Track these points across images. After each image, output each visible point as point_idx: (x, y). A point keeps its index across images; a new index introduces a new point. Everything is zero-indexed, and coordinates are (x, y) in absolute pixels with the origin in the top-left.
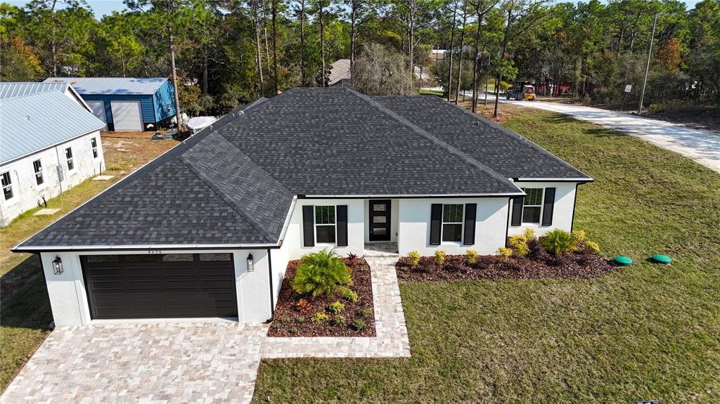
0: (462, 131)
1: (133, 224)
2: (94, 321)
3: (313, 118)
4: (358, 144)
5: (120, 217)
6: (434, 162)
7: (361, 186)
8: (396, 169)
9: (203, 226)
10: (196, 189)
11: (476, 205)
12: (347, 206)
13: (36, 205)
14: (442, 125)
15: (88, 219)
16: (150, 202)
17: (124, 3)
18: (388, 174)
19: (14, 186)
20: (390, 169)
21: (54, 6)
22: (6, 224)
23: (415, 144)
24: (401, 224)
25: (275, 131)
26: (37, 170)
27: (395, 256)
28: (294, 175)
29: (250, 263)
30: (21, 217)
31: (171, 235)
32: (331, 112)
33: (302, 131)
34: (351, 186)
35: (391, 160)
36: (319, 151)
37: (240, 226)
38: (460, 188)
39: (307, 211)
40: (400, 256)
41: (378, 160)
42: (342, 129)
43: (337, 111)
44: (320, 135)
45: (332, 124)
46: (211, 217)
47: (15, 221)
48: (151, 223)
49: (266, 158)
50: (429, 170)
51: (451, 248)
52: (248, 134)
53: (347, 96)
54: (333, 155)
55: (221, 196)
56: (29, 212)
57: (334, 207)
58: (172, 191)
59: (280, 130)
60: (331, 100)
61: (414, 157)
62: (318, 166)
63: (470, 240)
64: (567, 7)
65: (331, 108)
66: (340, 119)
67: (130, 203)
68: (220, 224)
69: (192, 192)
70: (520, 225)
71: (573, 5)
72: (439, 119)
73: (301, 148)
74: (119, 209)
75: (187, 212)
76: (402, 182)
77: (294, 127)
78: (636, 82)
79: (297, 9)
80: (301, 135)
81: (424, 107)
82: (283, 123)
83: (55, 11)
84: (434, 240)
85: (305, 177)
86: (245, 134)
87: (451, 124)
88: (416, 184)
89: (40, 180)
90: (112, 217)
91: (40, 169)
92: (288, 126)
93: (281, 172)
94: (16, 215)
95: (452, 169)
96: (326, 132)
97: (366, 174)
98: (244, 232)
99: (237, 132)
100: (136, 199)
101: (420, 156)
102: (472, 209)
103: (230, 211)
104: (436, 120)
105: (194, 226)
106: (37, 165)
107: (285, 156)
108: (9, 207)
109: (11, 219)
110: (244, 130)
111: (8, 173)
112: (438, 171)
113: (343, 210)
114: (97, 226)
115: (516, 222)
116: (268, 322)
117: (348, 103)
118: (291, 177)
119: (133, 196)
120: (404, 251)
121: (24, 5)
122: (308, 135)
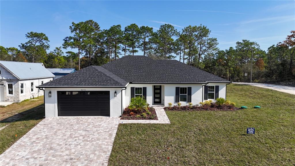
0: (185, 69)
1: (77, 81)
2: (59, 117)
3: (134, 63)
4: (150, 70)
5: (72, 79)
6: (176, 75)
7: (151, 80)
8: (163, 76)
9: (100, 82)
10: (97, 73)
11: (191, 88)
12: (146, 88)
13: (30, 98)
14: (178, 68)
15: (61, 80)
16: (82, 76)
17: (63, 40)
18: (160, 78)
19: (24, 89)
20: (161, 76)
21: (35, 44)
22: (20, 102)
23: (169, 70)
24: (165, 97)
25: (121, 66)
26: (32, 86)
27: (163, 107)
28: (128, 77)
29: (116, 94)
30: (25, 101)
31: (89, 84)
32: (140, 62)
33: (130, 66)
34: (148, 80)
35: (161, 74)
36: (136, 71)
37: (112, 82)
38: (185, 81)
39: (132, 89)
40: (165, 107)
41: (157, 74)
42: (144, 66)
43: (142, 62)
44: (136, 67)
45: (140, 65)
46: (103, 80)
47: (23, 101)
48: (83, 81)
49: (118, 73)
50: (174, 77)
51: (183, 104)
52: (112, 67)
53: (145, 58)
54: (141, 72)
55: (106, 75)
56: (27, 100)
57: (142, 88)
58: (89, 74)
59: (122, 66)
60: (140, 59)
61: (169, 73)
62: (136, 75)
63: (190, 100)
64: (222, 52)
65: (140, 61)
66: (143, 63)
67: (75, 76)
68: (106, 82)
69: (96, 74)
70: (207, 99)
71: (224, 51)
72: (177, 66)
73: (130, 71)
74: (71, 78)
75: (94, 79)
76: (165, 80)
77: (127, 65)
78: (249, 74)
79: (123, 48)
80: (130, 67)
81: (172, 63)
82: (124, 64)
83: (35, 46)
84: (177, 101)
85: (132, 78)
86: (110, 67)
87: (181, 67)
88: (170, 80)
89: (32, 90)
90: (69, 79)
91: (33, 86)
92: (125, 65)
93: (123, 77)
94: (23, 100)
95: (182, 76)
96: (139, 67)
97: (153, 77)
98: (114, 83)
99: (108, 67)
100: (77, 75)
101: (171, 73)
102: (190, 89)
103: (109, 78)
104: (176, 66)
105: (97, 82)
106: (32, 84)
107: (125, 73)
108: (22, 96)
109: (22, 100)
110: (110, 66)
111: (23, 84)
112: (177, 77)
113: (145, 89)
114: (64, 82)
115: (206, 98)
116: (120, 116)
117: (146, 60)
118: (127, 78)
119: (76, 75)
120: (166, 105)
121: (25, 43)
122: (132, 67)
